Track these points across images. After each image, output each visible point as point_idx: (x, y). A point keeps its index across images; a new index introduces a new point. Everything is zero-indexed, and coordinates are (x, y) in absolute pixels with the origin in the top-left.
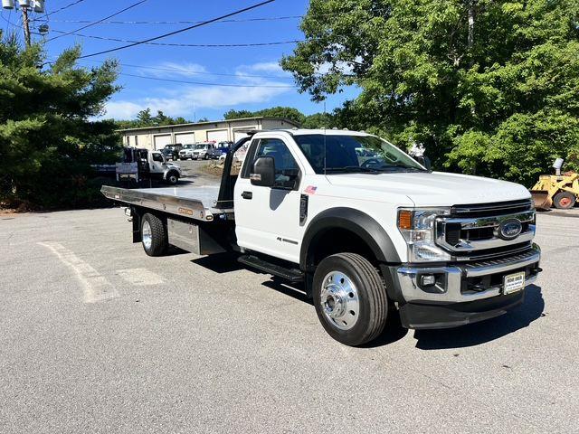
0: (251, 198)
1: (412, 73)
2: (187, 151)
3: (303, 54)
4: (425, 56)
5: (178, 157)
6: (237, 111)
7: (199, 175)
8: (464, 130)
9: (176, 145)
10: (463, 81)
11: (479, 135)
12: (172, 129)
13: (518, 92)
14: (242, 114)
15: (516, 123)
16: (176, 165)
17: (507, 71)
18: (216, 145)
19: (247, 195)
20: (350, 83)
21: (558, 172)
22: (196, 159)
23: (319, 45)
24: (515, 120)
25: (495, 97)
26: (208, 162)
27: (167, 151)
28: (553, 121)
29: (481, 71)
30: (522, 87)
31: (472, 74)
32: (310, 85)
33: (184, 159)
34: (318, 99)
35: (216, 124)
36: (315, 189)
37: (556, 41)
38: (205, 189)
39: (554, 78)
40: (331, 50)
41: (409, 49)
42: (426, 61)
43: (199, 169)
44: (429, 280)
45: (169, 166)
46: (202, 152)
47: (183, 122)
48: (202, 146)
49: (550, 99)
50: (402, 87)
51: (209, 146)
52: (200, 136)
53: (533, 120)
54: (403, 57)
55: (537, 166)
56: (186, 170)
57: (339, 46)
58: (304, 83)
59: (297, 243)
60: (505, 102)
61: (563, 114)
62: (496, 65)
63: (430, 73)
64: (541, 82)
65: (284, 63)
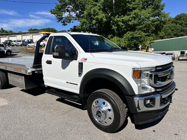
0: (51, 64)
1: (98, 17)
2: (14, 43)
3: (59, 8)
4: (101, 11)
5: (10, 45)
6: (33, 29)
7: (20, 52)
8: (114, 36)
9: (9, 41)
10: (113, 21)
11: (118, 38)
12: (7, 35)
13: (129, 25)
14: (35, 30)
15: (129, 34)
16: (10, 48)
17: (126, 18)
18: (26, 41)
19: (49, 62)
20: (76, 20)
21: (140, 49)
22: (18, 46)
23: (64, 6)
24: (128, 33)
25: (122, 26)
26: (23, 47)
27: (6, 43)
28: (139, 34)
29: (118, 17)
30: (130, 23)
31: (116, 19)
32: (61, 20)
33: (13, 46)
34: (65, 25)
35: (25, 33)
36: (86, 59)
37: (139, 9)
38: (24, 58)
39: (139, 21)
40: (68, 8)
41: (96, 8)
42: (102, 13)
43: (20, 49)
44: (148, 102)
45: (7, 49)
46: (20, 43)
47: (12, 32)
48: (20, 41)
49: (138, 27)
50: (94, 22)
51: (23, 41)
52: (19, 37)
53: (134, 33)
54: (94, 11)
55: (134, 48)
56: (14, 50)
57: (71, 7)
58: (59, 19)
59: (77, 85)
60: (125, 28)
61: (142, 32)
62: (122, 16)
63: (103, 17)
64: (136, 22)
65: (51, 12)
